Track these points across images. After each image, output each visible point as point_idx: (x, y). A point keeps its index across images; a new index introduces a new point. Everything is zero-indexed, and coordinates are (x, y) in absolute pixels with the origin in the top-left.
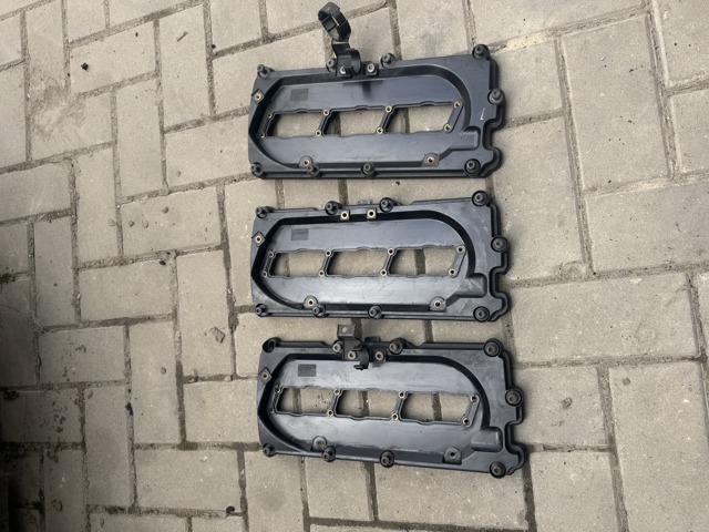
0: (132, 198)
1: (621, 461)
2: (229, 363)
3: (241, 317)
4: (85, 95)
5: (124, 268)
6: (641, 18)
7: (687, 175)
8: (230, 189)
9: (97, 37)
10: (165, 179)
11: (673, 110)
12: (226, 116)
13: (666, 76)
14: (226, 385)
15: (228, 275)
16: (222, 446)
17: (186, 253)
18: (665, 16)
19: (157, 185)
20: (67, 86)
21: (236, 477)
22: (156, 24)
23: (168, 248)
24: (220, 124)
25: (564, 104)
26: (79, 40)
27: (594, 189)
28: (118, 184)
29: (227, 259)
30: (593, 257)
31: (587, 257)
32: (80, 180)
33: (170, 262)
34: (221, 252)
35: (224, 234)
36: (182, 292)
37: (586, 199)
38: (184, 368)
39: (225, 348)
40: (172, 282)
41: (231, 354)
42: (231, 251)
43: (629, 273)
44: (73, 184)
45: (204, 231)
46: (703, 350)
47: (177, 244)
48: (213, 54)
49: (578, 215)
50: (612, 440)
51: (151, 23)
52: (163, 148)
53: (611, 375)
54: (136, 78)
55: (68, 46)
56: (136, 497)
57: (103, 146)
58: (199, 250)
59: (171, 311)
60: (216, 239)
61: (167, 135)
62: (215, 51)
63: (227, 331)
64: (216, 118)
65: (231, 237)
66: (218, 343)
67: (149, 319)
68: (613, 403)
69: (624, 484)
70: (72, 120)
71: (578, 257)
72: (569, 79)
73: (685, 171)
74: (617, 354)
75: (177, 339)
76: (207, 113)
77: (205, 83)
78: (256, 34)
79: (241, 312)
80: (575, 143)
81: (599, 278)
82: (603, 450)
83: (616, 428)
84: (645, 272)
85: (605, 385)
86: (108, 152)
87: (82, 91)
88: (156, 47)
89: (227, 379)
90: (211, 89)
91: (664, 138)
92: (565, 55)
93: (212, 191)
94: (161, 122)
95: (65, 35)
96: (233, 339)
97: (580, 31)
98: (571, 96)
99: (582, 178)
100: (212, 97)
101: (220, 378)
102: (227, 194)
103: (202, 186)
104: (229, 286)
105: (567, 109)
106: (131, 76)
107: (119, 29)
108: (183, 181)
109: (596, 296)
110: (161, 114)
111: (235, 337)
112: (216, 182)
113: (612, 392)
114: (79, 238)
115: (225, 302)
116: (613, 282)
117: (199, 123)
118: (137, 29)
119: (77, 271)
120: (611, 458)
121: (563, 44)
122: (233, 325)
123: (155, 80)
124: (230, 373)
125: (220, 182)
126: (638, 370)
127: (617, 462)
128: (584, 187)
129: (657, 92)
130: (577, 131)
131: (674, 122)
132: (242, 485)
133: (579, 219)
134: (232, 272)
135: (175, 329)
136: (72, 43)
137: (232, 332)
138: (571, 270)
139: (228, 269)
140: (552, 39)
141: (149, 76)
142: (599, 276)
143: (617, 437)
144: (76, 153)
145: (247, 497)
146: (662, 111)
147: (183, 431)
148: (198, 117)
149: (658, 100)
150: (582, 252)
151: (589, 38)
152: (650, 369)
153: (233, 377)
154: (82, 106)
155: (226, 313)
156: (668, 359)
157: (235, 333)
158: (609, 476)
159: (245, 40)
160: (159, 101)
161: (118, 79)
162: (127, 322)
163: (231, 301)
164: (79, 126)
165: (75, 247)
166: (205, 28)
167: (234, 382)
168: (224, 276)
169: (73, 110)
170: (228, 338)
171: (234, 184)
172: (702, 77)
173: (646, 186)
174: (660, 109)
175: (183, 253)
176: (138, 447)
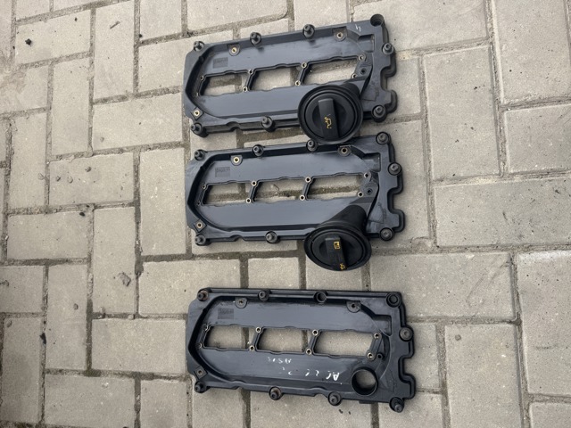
0: (60, 157)
1: (450, 402)
2: (133, 305)
3: (146, 265)
4: (26, 65)
5: (49, 216)
6: (486, 47)
7: (514, 174)
8: (145, 156)
9: (42, 18)
10: (90, 143)
11: (506, 122)
12: (147, 94)
13: (502, 95)
14: (129, 322)
15: (138, 228)
16: (123, 375)
17: (103, 207)
18: (504, 48)
19: (83, 148)
20: (11, 57)
21: (133, 402)
22: (93, 13)
23: (88, 202)
24: (141, 101)
25: (422, 110)
26: (26, 19)
27: (441, 180)
28: (49, 144)
29: (138, 215)
30: (438, 235)
31: (432, 234)
32: (16, 138)
33: (89, 213)
34: (133, 208)
35: (137, 193)
36: (97, 240)
37: (434, 188)
38: (94, 305)
39: (131, 291)
40: (89, 231)
41: (135, 296)
42: (142, 208)
43: (465, 249)
44: (10, 140)
45: (119, 189)
46: (519, 315)
47: (96, 199)
48: (140, 42)
49: (428, 200)
50: (444, 385)
51: (89, 11)
52: (91, 116)
53: (446, 331)
54: (72, 55)
55: (16, 23)
56: (43, 416)
57: (39, 110)
58: (114, 205)
59: (86, 256)
60: (130, 197)
61: (95, 106)
62: (141, 39)
63: (133, 276)
64: (138, 96)
65: (142, 196)
66: (124, 286)
67: (67, 261)
68: (447, 355)
69: (451, 421)
70: (13, 86)
71: (426, 234)
72: (427, 90)
73: (512, 171)
74: (452, 315)
75: (90, 280)
76: (131, 90)
77: (131, 65)
78: (177, 30)
79: (146, 261)
80: (428, 142)
81: (441, 252)
82: (437, 393)
83: (448, 375)
84: (477, 249)
85: (441, 339)
86: (43, 116)
87: (25, 62)
88: (91, 31)
89: (130, 317)
90: (136, 71)
91: (498, 144)
92: (425, 71)
93: (129, 155)
94: (91, 95)
95: (14, 14)
96: (137, 284)
97: (438, 53)
98: (428, 104)
99: (433, 170)
100: (136, 78)
101: (124, 316)
102: (142, 160)
103: (121, 151)
104: (137, 238)
105: (425, 114)
106: (68, 53)
107: (61, 13)
108: (105, 146)
109: (438, 266)
110: (91, 88)
111: (140, 282)
112: (133, 149)
113: (447, 345)
114: (11, 188)
115: (133, 251)
116: (452, 255)
117: (123, 98)
118: (77, 15)
119: (6, 215)
120: (442, 400)
121: (424, 62)
122: (138, 272)
123: (88, 59)
124: (133, 311)
125: (137, 149)
126: (468, 328)
127: (447, 404)
128: (433, 178)
129: (494, 107)
130: (431, 133)
131: (506, 132)
132: (137, 409)
133: (428, 204)
134: (141, 226)
135: (88, 272)
136: (19, 21)
137: (137, 278)
138: (419, 244)
139: (138, 223)
140: (416, 57)
141: (84, 55)
142: (442, 249)
143: (448, 382)
144: (14, 114)
145: (141, 419)
146: (498, 122)
147: (89, 360)
148: (122, 93)
149: (495, 113)
150: (429, 230)
151: (445, 59)
152: (477, 328)
153: (136, 316)
154: (23, 75)
155: (133, 260)
156: (491, 321)
157: (140, 279)
158: (441, 414)
159: (168, 33)
160: (91, 76)
161: (56, 55)
162: (48, 263)
163: (138, 250)
164: (19, 92)
165: (6, 194)
166: (135, 20)
167: (137, 320)
168: (134, 229)
169: (15, 77)
170: (133, 282)
171: (148, 152)
172: (529, 99)
173: (481, 182)
174: (496, 121)
175: (100, 207)
176: (49, 372)
